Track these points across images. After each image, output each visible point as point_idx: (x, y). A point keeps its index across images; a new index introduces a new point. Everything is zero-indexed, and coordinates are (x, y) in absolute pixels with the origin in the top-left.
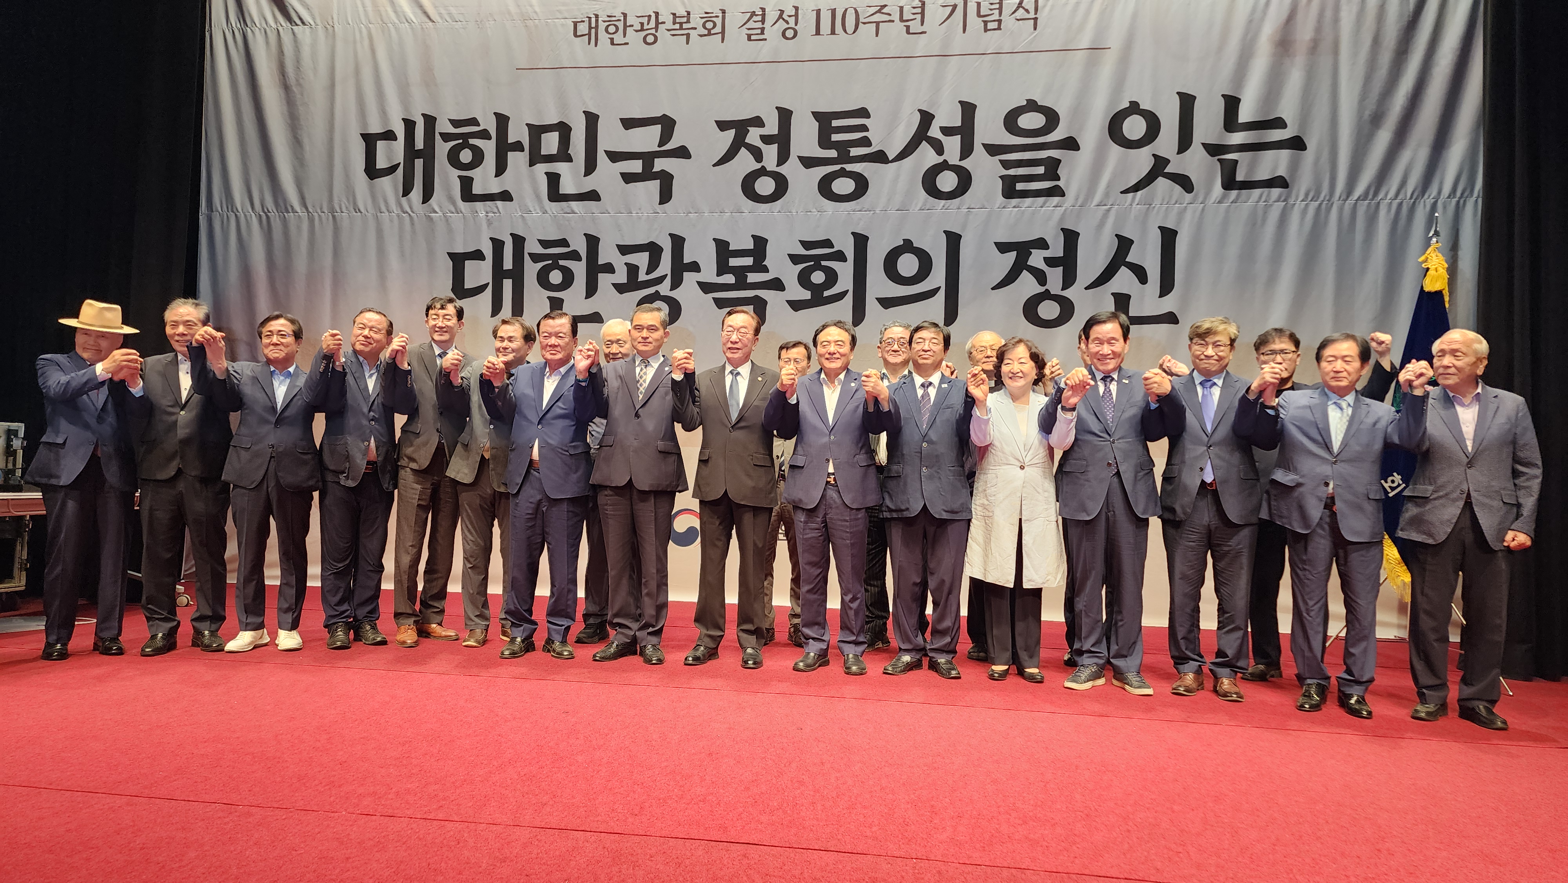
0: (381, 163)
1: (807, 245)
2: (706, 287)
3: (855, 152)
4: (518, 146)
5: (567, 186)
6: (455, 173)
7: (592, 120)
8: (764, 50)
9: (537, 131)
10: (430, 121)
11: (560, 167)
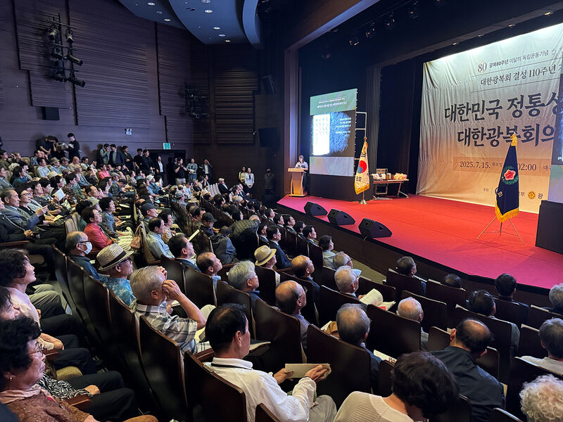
0: (447, 115)
1: (526, 127)
2: (504, 138)
3: (537, 104)
4: (470, 109)
5: (478, 117)
6: (459, 116)
7: (484, 101)
8: (519, 82)
9: (474, 105)
10: (456, 105)
11: (478, 113)
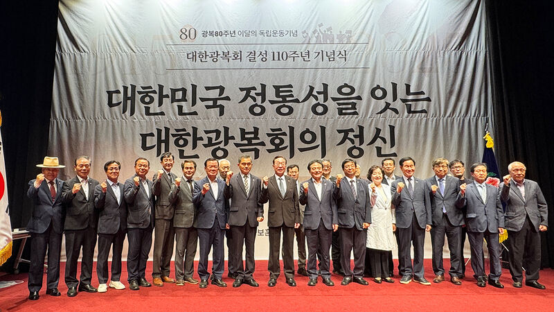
0: (114, 101)
1: (273, 130)
2: (237, 145)
3: (288, 99)
4: (167, 96)
5: (185, 110)
6: (143, 106)
7: (194, 87)
8: (256, 65)
9: (174, 91)
10: (133, 87)
11: (183, 104)
